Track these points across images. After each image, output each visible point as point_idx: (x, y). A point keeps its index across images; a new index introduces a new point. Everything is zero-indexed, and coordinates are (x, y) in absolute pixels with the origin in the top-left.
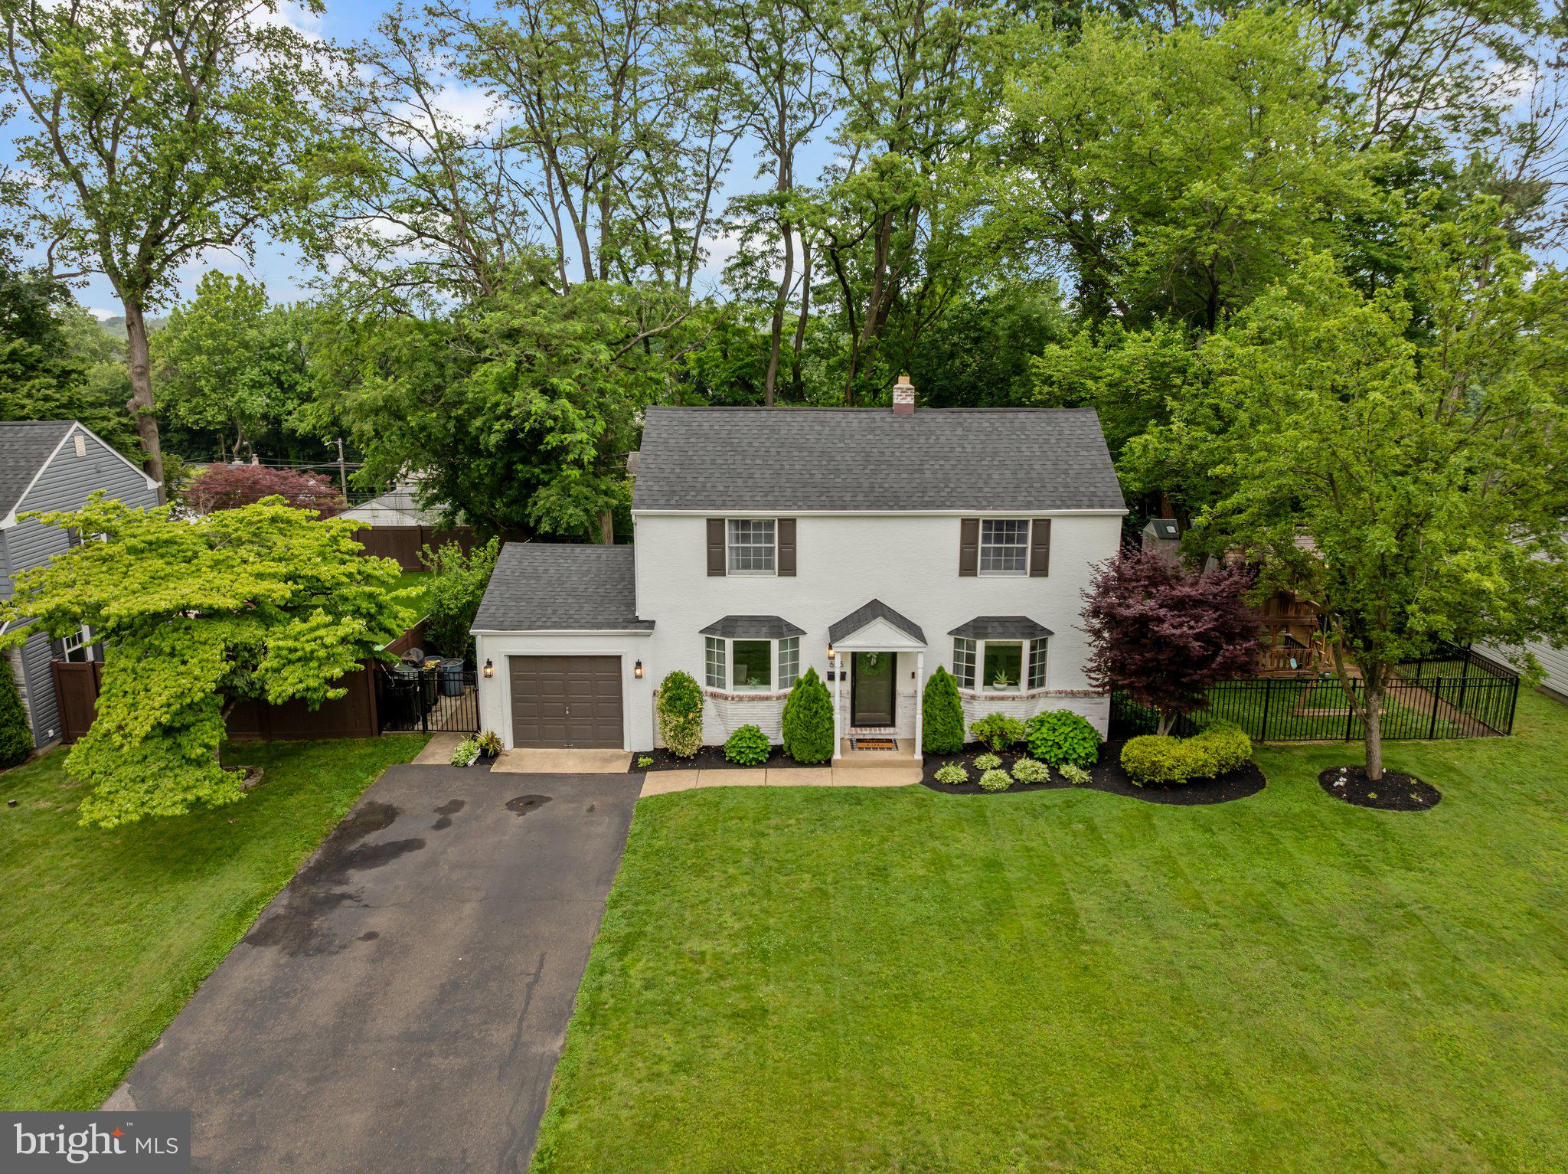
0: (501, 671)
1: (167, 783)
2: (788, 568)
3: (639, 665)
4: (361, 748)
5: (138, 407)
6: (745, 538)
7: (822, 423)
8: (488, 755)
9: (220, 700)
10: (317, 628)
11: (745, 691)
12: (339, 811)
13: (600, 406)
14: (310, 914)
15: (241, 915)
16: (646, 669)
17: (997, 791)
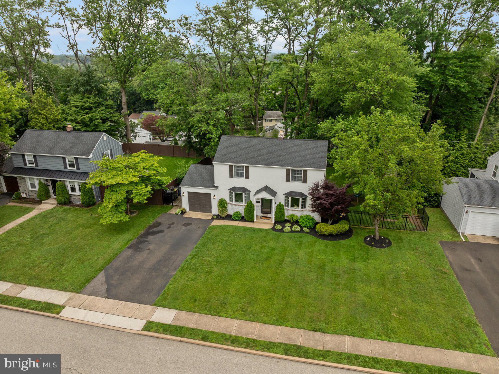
0: (186, 195)
1: (115, 216)
2: (247, 177)
3: (214, 196)
4: (159, 208)
5: (124, 112)
6: (238, 170)
7: (261, 142)
8: (183, 212)
9: (126, 200)
10: (143, 188)
11: (238, 203)
12: (150, 223)
13: (221, 127)
14: (139, 244)
15: (127, 243)
16: (216, 197)
17: (287, 232)
